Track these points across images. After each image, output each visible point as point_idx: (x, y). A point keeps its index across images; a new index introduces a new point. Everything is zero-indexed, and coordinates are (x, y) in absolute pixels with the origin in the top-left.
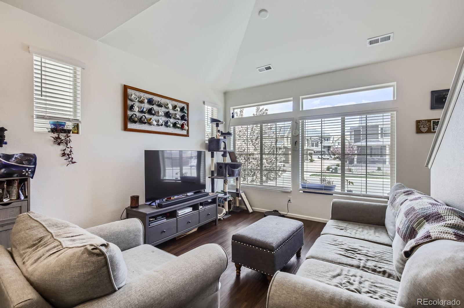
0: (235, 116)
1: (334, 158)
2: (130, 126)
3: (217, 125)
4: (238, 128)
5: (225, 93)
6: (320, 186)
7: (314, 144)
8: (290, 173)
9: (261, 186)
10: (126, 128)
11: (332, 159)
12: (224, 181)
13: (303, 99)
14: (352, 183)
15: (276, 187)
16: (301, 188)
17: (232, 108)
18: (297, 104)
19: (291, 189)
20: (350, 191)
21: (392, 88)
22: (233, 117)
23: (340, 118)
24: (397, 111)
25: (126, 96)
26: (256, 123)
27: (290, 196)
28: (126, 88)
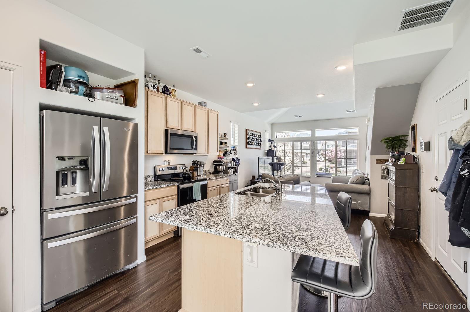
0: (278, 137)
1: (324, 160)
2: (248, 146)
3: (272, 143)
4: (279, 144)
5: (272, 124)
6: (324, 174)
7: (306, 147)
8: (310, 167)
10: (246, 147)
11: (322, 161)
12: (277, 171)
13: (316, 130)
14: (340, 172)
15: (302, 175)
16: (315, 174)
17: (275, 132)
18: (313, 133)
19: (311, 176)
20: (339, 175)
21: (357, 129)
22: (276, 137)
23: (334, 141)
25: (247, 134)
26: (290, 141)
27: (310, 179)
28: (247, 130)
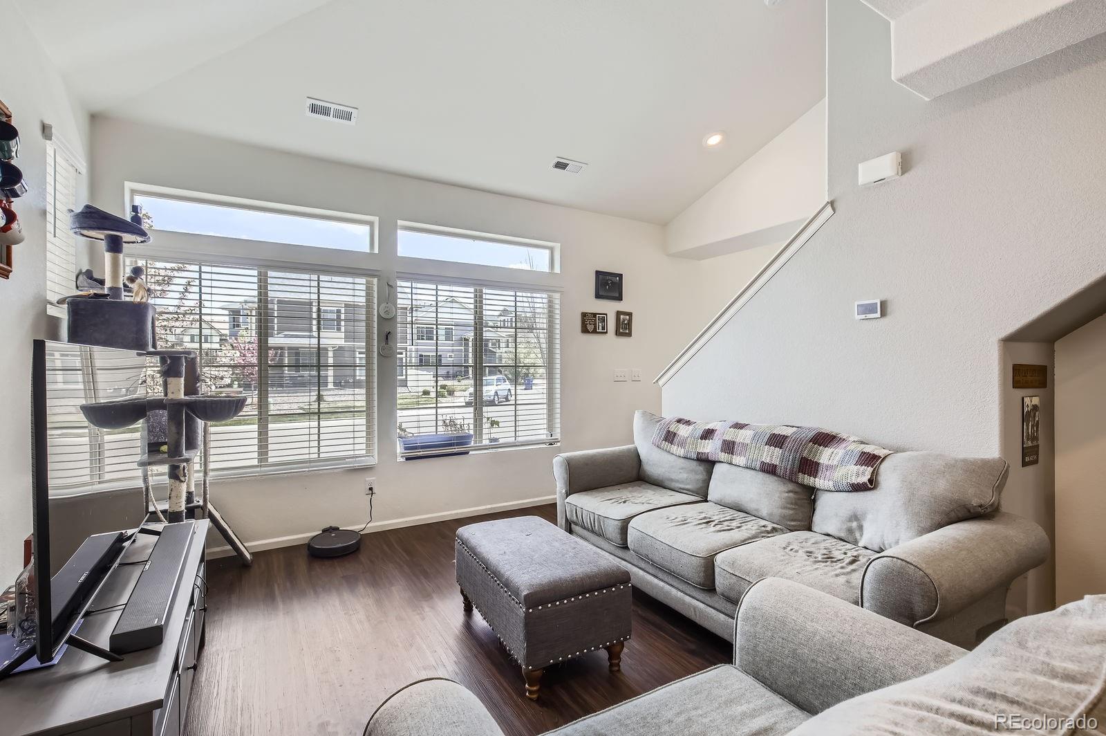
3: (115, 246)
5: (94, 118)
6: (440, 440)
8: (362, 415)
9: (266, 466)
14: (497, 423)
15: (319, 460)
16: (400, 451)
20: (496, 440)
23: (472, 290)
24: (562, 292)
27: (370, 479)
